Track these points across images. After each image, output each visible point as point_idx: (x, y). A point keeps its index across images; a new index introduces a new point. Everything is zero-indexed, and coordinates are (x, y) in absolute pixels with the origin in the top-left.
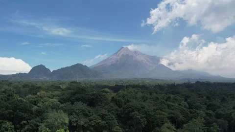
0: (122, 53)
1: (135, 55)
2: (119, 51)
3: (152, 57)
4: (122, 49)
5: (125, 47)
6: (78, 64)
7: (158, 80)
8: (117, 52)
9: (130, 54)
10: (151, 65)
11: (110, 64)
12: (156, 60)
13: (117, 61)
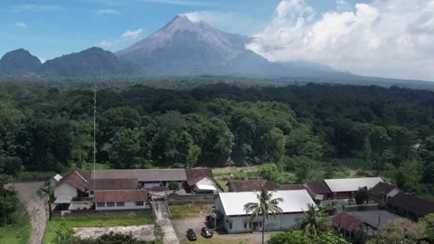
0: (176, 26)
1: (200, 31)
2: (170, 23)
3: (232, 35)
4: (177, 20)
5: (182, 15)
6: (94, 48)
7: (245, 79)
8: (167, 25)
9: (192, 30)
10: (230, 50)
11: (154, 47)
12: (239, 41)
13: (168, 42)
